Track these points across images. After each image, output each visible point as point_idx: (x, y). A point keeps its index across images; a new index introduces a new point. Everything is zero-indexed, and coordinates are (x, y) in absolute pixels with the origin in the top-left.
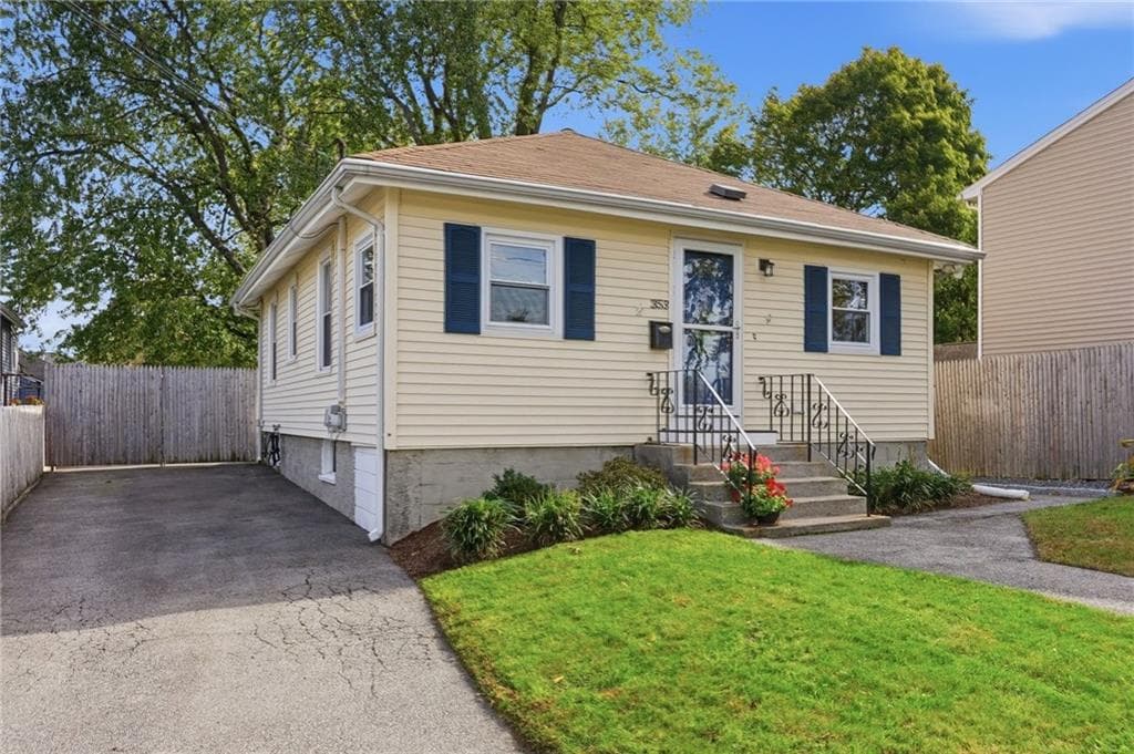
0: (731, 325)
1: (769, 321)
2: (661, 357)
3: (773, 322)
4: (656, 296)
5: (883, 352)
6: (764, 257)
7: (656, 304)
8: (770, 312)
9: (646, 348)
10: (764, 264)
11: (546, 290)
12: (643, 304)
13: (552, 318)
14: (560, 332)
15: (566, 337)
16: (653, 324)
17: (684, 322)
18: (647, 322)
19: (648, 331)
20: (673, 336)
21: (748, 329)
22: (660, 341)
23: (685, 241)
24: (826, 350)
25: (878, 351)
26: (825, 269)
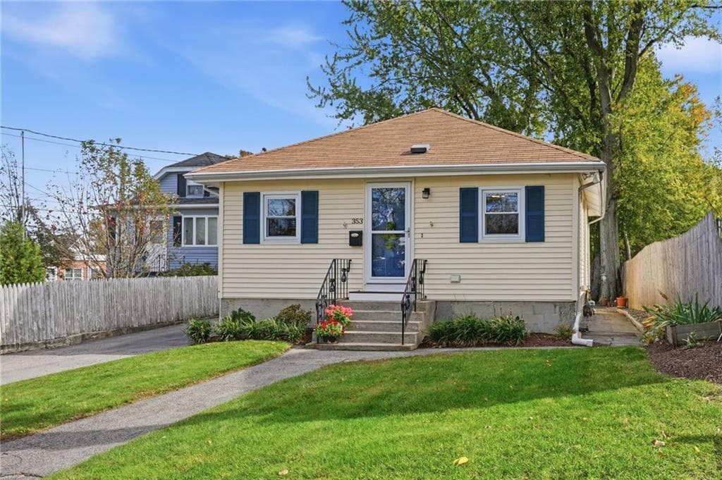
0: (404, 229)
1: (432, 225)
2: (357, 250)
3: (435, 225)
4: (355, 217)
5: (528, 240)
6: (427, 187)
7: (355, 221)
8: (431, 220)
9: (349, 246)
10: (427, 191)
11: (295, 219)
12: (347, 222)
13: (297, 234)
14: (300, 240)
15: (302, 242)
16: (351, 233)
17: (373, 230)
18: (347, 232)
19: (348, 236)
20: (364, 237)
21: (417, 231)
22: (356, 241)
23: (373, 184)
24: (476, 241)
25: (524, 240)
26: (477, 189)
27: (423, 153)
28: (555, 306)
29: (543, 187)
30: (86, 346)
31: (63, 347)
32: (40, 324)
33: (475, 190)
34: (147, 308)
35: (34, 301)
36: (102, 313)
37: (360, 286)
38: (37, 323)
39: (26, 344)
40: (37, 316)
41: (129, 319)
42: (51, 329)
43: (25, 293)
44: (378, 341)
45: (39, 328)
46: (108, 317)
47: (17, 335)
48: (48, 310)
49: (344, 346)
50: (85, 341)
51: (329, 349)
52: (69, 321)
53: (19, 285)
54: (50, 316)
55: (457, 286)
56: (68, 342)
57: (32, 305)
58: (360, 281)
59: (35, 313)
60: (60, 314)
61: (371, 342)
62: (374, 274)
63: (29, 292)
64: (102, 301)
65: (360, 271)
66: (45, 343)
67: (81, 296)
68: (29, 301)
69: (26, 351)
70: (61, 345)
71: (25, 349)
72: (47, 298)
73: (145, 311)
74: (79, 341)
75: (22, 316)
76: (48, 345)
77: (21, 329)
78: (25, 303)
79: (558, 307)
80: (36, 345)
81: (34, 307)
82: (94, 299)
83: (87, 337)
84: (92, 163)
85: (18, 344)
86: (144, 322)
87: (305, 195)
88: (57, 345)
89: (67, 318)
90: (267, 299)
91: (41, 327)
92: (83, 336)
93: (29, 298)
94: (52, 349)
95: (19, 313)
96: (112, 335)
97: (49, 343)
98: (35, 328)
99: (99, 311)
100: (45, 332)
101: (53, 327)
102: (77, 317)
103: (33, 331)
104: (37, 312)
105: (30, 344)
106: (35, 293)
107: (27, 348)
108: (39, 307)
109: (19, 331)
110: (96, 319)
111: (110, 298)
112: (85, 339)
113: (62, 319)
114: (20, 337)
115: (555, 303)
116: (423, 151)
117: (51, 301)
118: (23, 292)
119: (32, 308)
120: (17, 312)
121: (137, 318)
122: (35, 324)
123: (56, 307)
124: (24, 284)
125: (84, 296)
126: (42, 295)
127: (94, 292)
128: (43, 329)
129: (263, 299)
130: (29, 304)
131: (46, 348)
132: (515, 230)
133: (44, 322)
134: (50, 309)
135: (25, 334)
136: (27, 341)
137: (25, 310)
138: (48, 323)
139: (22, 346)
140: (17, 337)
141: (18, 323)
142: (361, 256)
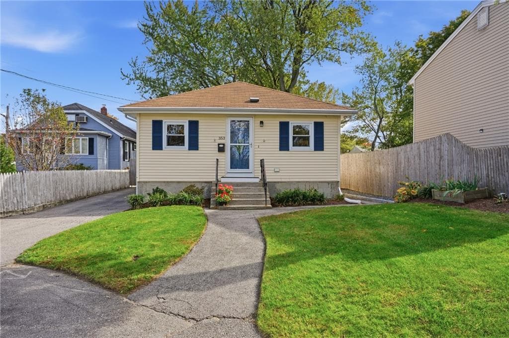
0: (249, 143)
1: (264, 141)
2: (221, 154)
3: (266, 141)
4: (220, 136)
5: (315, 150)
6: (261, 120)
7: (220, 138)
8: (264, 138)
9: (217, 152)
10: (262, 123)
11: (184, 137)
12: (216, 138)
13: (185, 144)
14: (187, 148)
15: (189, 149)
16: (219, 144)
17: (231, 143)
18: (217, 144)
19: (217, 146)
20: (226, 148)
21: (256, 144)
22: (221, 149)
23: (231, 118)
24: (288, 150)
25: (313, 149)
26: (288, 122)
27: (257, 102)
28: (329, 184)
29: (323, 122)
30: (46, 212)
31: (34, 213)
32: (18, 198)
33: (287, 123)
34: (74, 188)
35: (14, 184)
36: (52, 192)
37: (224, 174)
38: (17, 198)
39: (10, 212)
40: (16, 193)
41: (65, 195)
42: (26, 202)
43: (8, 179)
44: (250, 204)
45: (18, 201)
46: (55, 194)
47: (3, 206)
48: (23, 190)
49: (234, 207)
50: (45, 209)
51: (225, 209)
52: (35, 197)
53: (5, 174)
54: (25, 194)
55: (278, 174)
56: (36, 209)
57: (13, 186)
58: (223, 171)
59: (15, 191)
60: (30, 192)
61: (246, 204)
62: (231, 168)
63: (11, 179)
64: (52, 184)
65: (224, 166)
66: (23, 211)
67: (41, 182)
68: (11, 184)
69: (10, 216)
70: (32, 211)
71: (9, 215)
72: (22, 182)
73: (72, 189)
74: (41, 209)
75: (6, 194)
76: (25, 212)
77: (6, 202)
78: (9, 185)
79: (330, 185)
80: (16, 212)
81: (15, 188)
82: (48, 182)
83: (45, 206)
84: (27, 102)
85: (4, 212)
86: (72, 197)
87: (191, 123)
88: (30, 212)
89: (34, 194)
90: (167, 182)
91: (19, 200)
92: (44, 206)
93: (11, 182)
94: (27, 214)
95: (5, 192)
96: (58, 204)
97: (25, 211)
98: (15, 201)
99: (50, 190)
100: (21, 204)
101: (27, 201)
102: (39, 194)
103: (14, 203)
104: (16, 191)
105: (12, 212)
106: (15, 179)
107: (10, 214)
108: (17, 188)
109: (5, 204)
110: (49, 195)
111: (55, 182)
112: (45, 208)
113: (32, 196)
114: (6, 207)
115: (328, 183)
116: (257, 101)
117: (25, 183)
118: (7, 178)
119: (13, 189)
120: (3, 191)
121: (69, 194)
122: (15, 198)
123: (28, 188)
124: (8, 173)
125: (43, 181)
126: (20, 181)
127: (48, 179)
128: (21, 202)
129: (164, 182)
130: (11, 186)
131: (23, 214)
132: (307, 145)
133: (21, 197)
134: (24, 189)
135: (8, 206)
136: (11, 210)
137: (9, 190)
138: (24, 198)
139: (7, 213)
140: (4, 208)
141: (4, 198)
142: (224, 158)
